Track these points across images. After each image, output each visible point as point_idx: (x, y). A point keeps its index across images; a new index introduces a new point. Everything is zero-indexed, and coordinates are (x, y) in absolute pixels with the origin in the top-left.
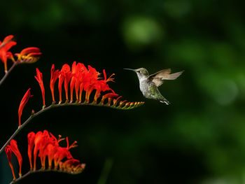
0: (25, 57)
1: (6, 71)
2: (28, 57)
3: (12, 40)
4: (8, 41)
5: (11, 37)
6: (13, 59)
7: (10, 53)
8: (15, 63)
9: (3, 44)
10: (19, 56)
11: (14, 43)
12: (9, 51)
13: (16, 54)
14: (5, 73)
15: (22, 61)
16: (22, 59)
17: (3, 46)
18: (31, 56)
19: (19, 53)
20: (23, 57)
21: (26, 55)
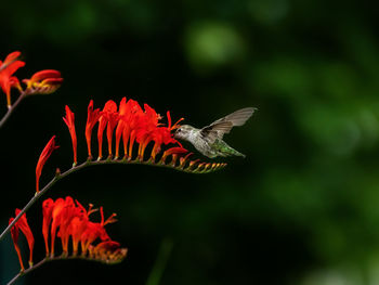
0: (38, 84)
1: (9, 107)
2: (43, 85)
3: (19, 58)
4: (12, 61)
5: (17, 54)
6: (20, 88)
7: (15, 79)
8: (23, 93)
9: (4, 65)
10: (29, 83)
11: (22, 64)
12: (14, 75)
13: (24, 80)
14: (7, 109)
15: (33, 91)
16: (34, 88)
17: (5, 68)
18: (47, 83)
19: (29, 78)
20: (35, 84)
21: (40, 81)
